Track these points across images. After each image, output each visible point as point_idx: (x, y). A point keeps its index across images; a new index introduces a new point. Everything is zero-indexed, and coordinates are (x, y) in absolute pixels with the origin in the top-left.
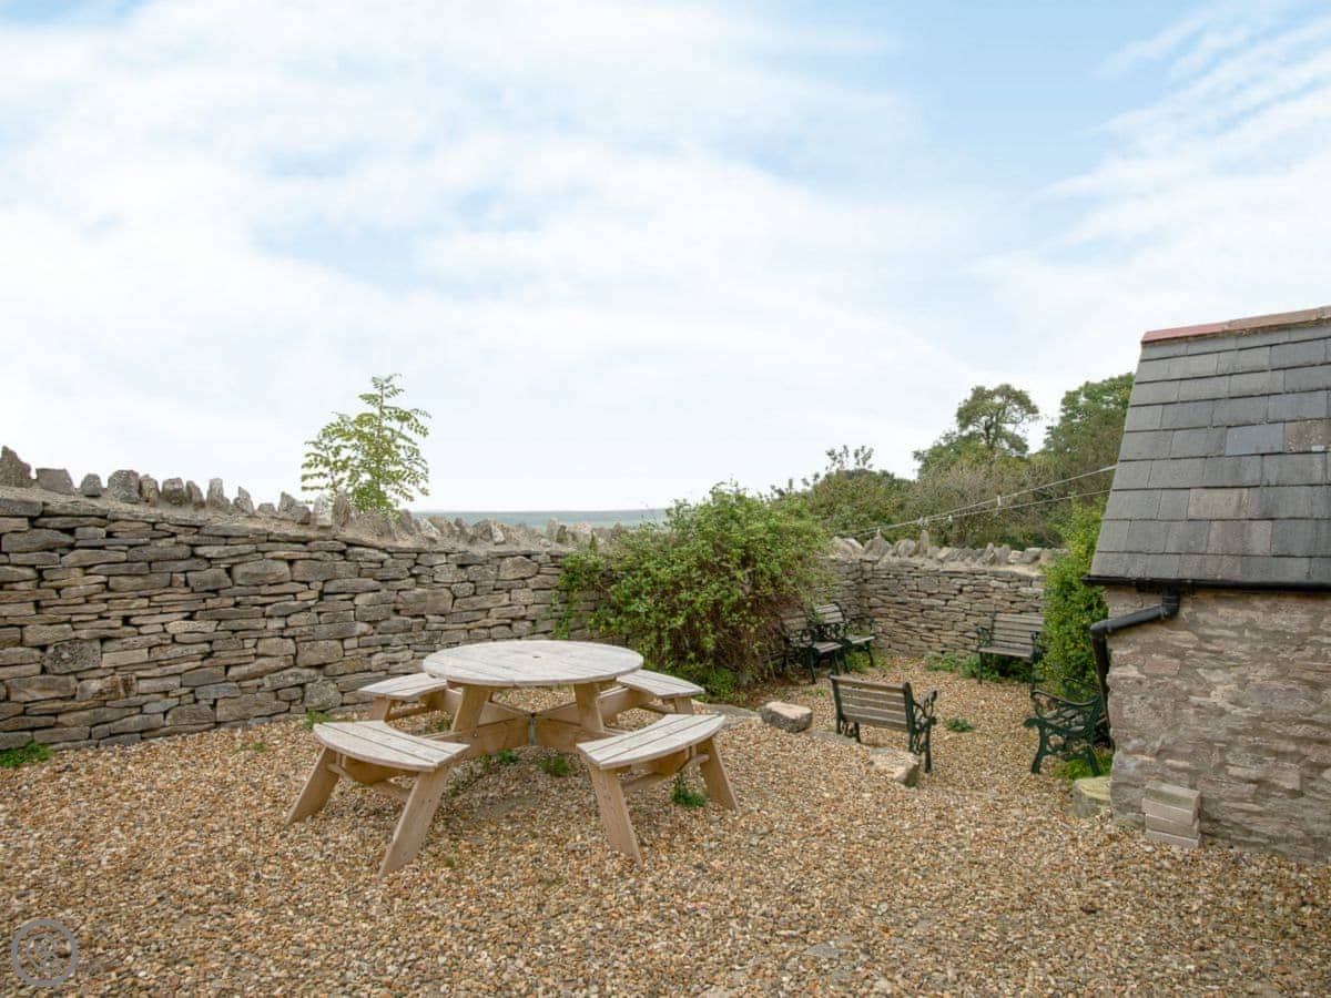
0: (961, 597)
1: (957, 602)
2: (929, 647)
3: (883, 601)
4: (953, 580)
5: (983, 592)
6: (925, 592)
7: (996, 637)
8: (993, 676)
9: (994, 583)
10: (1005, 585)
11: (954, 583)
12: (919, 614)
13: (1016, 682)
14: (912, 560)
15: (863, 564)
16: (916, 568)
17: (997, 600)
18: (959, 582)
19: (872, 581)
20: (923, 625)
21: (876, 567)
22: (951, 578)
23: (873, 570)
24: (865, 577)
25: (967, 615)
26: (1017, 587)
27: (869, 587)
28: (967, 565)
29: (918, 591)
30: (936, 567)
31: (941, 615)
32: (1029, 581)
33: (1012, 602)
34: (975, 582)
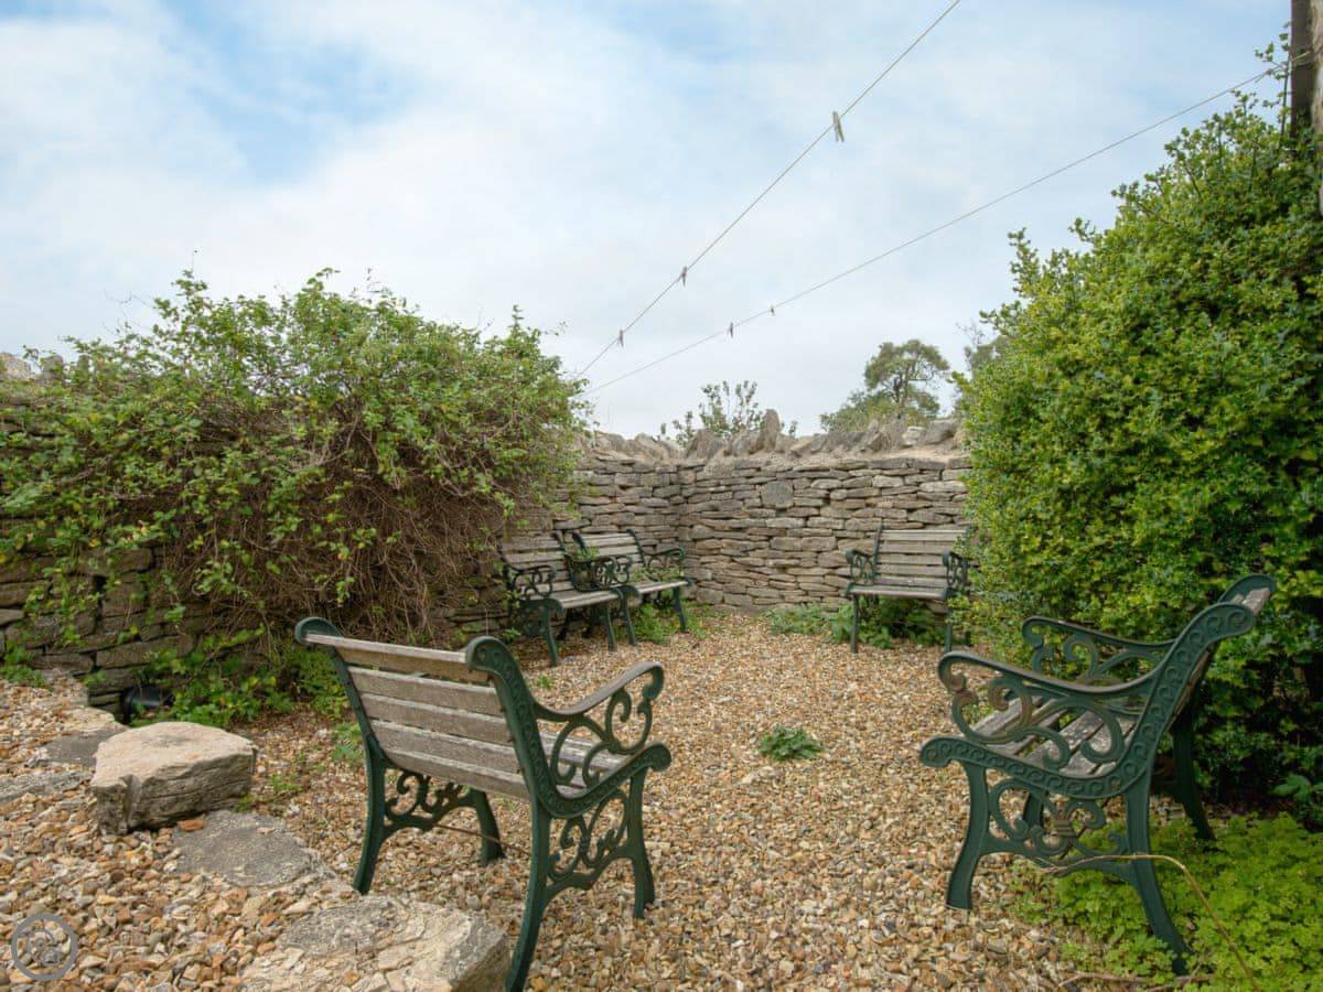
0: (827, 511)
1: (823, 519)
2: (782, 597)
3: (713, 528)
4: (816, 482)
5: (862, 500)
6: (773, 507)
7: (883, 568)
8: (879, 637)
9: (880, 481)
10: (897, 482)
11: (817, 488)
12: (764, 544)
13: (920, 647)
14: (753, 458)
15: (683, 473)
16: (759, 469)
17: (886, 509)
18: (823, 484)
19: (695, 499)
20: (771, 563)
21: (700, 476)
22: (813, 479)
23: (696, 481)
24: (685, 493)
25: (839, 538)
26: (918, 484)
27: (692, 508)
28: (836, 457)
29: (762, 507)
30: (787, 465)
31: (798, 544)
32: (938, 471)
33: (910, 511)
34: (848, 483)
